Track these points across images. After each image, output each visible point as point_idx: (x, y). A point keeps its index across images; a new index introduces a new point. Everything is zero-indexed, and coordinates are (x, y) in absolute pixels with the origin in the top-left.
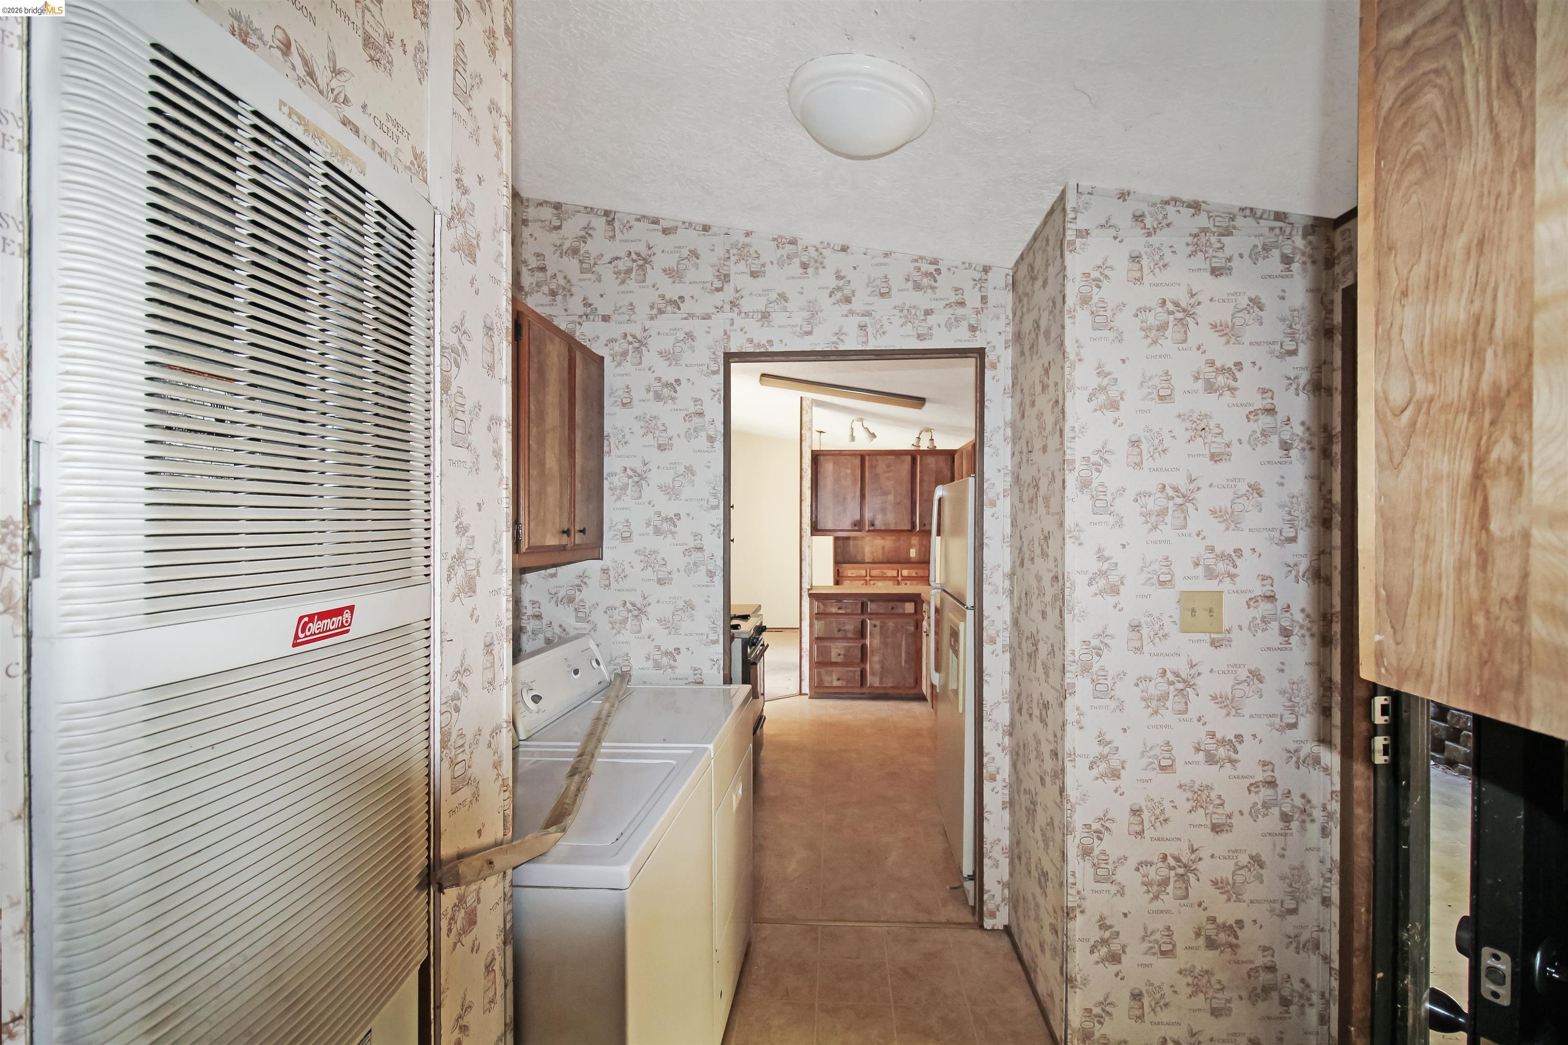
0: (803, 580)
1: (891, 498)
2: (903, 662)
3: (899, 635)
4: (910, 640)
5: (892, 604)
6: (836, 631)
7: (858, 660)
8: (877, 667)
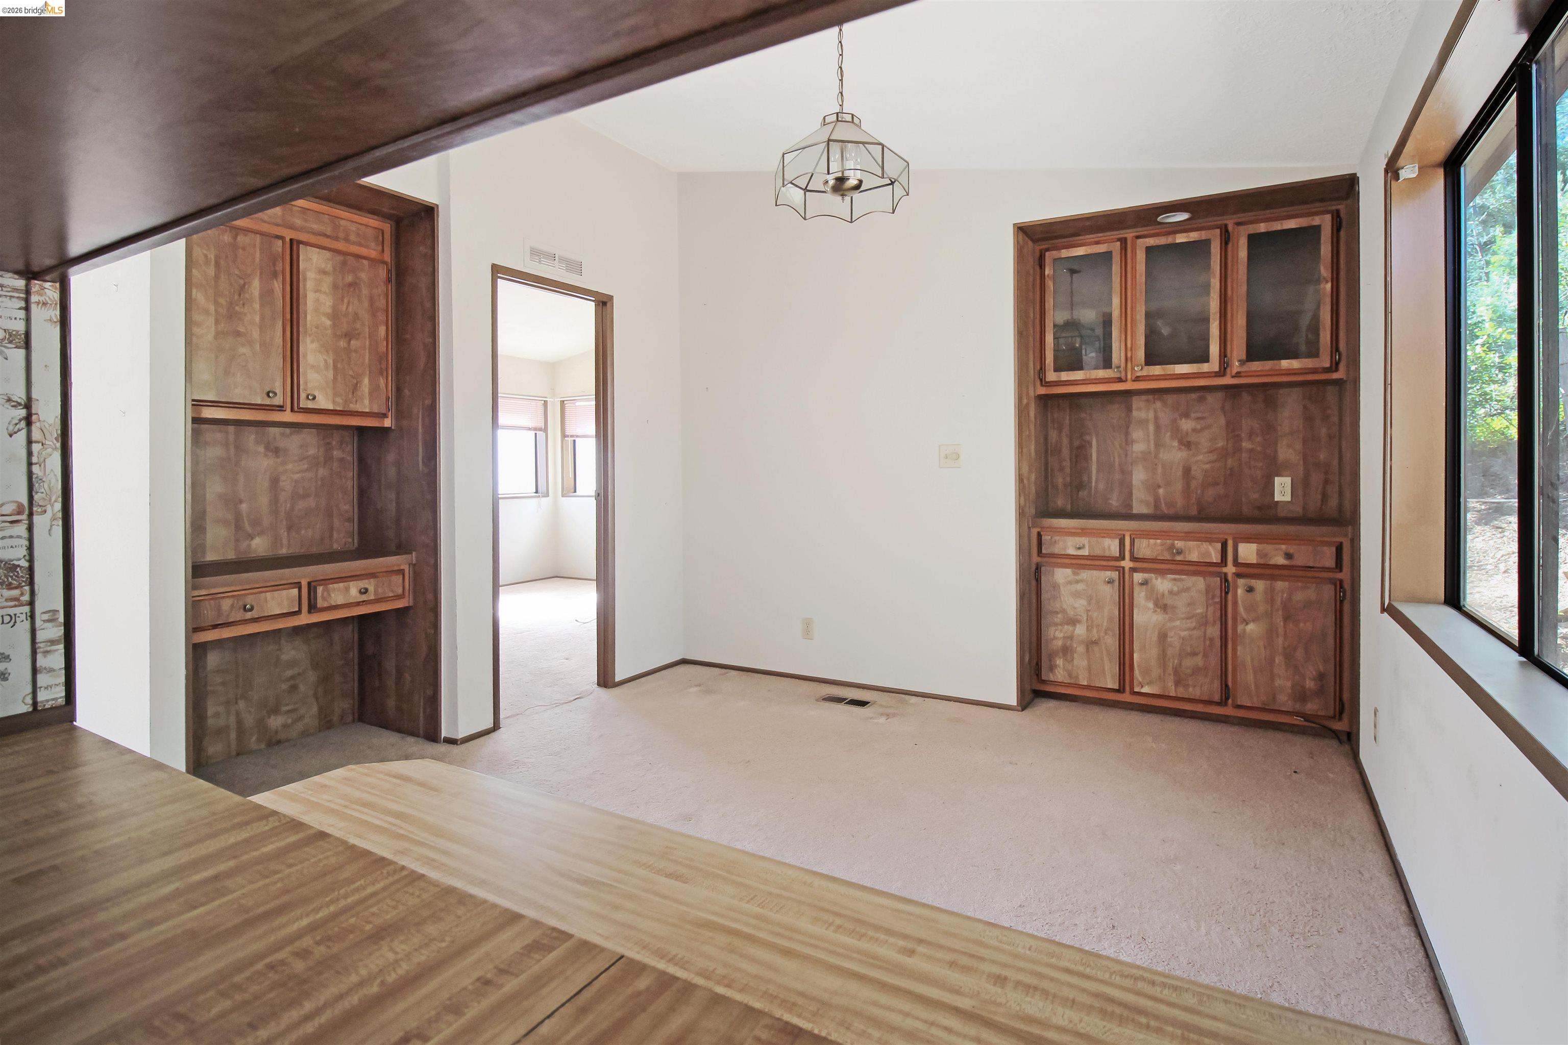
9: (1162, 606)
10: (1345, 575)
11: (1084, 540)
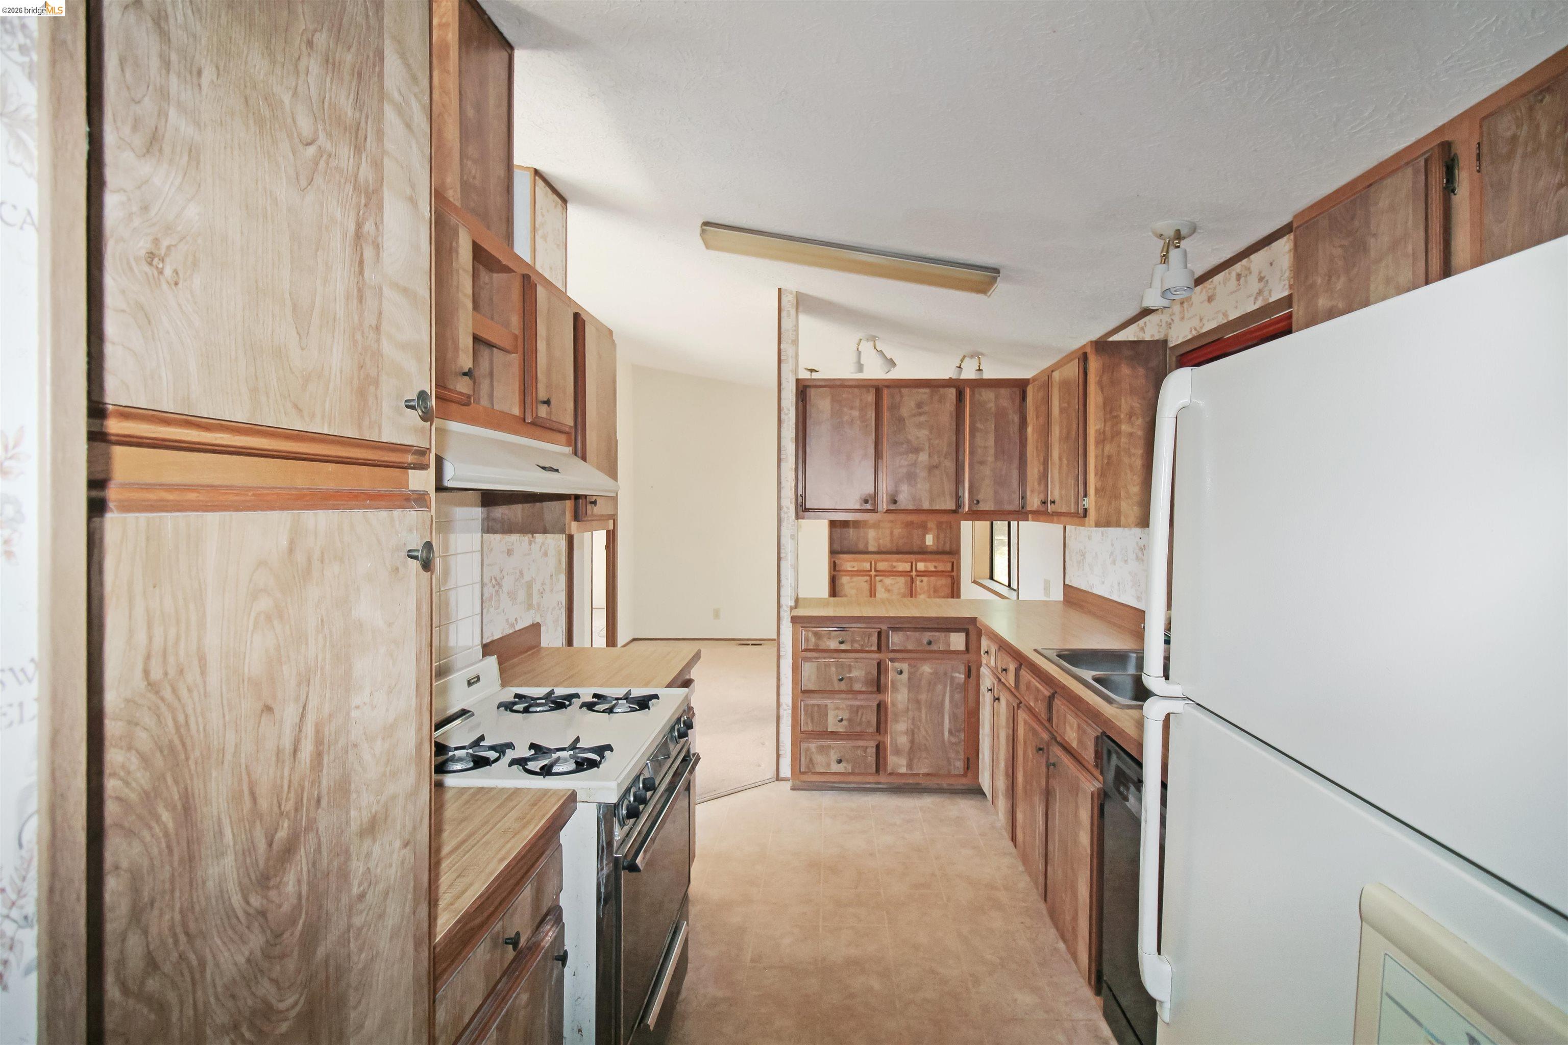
0: (783, 593)
1: (923, 457)
2: (946, 734)
3: (940, 687)
4: (957, 696)
5: (927, 636)
6: (835, 679)
7: (872, 729)
8: (903, 741)
9: (888, 590)
10: (954, 574)
11: (855, 564)
